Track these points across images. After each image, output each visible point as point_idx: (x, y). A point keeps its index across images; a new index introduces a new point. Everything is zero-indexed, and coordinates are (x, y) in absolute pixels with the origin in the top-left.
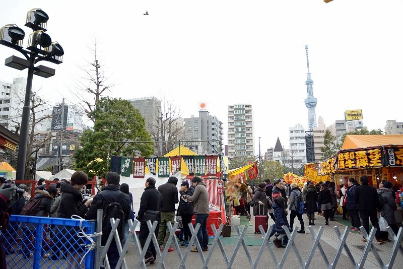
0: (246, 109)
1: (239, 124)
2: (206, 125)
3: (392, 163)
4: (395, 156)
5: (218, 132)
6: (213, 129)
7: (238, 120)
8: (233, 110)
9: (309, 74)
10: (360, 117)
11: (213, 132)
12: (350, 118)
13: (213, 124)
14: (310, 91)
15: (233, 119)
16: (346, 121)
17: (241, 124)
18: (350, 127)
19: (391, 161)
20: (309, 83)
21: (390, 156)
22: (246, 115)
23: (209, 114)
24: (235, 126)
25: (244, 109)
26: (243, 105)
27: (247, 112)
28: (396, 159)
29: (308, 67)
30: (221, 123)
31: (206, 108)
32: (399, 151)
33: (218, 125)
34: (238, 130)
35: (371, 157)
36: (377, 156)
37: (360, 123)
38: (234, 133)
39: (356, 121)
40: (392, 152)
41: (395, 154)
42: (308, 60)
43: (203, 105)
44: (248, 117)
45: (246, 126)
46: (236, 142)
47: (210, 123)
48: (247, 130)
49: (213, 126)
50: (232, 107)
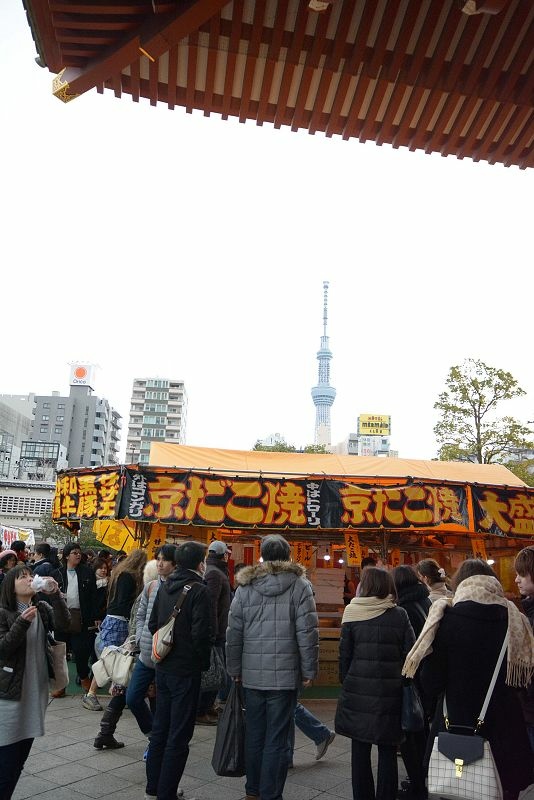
0: (170, 391)
1: (152, 421)
2: (82, 416)
3: (135, 512)
4: (147, 496)
5: (109, 435)
6: (97, 427)
7: (152, 413)
8: (144, 389)
9: (325, 338)
10: (385, 431)
11: (97, 433)
12: (367, 431)
13: (98, 415)
14: (324, 372)
15: (142, 408)
16: (359, 435)
17: (158, 421)
18: (367, 448)
19: (133, 505)
20: (324, 356)
21: (134, 494)
22: (170, 403)
23: (93, 393)
24: (144, 425)
25: (167, 390)
26: (165, 382)
27: (173, 397)
28: (147, 500)
29: (325, 324)
30: (116, 416)
31: (88, 381)
32: (157, 481)
33: (111, 418)
34: (149, 434)
35: (103, 491)
36: (113, 492)
37: (384, 442)
38: (140, 439)
39: (378, 439)
40: (143, 483)
41: (148, 490)
42: (325, 310)
43: (81, 372)
44: (174, 409)
45: (167, 428)
46: (142, 459)
47: (92, 413)
48: (167, 435)
49: (98, 421)
50: (141, 383)
